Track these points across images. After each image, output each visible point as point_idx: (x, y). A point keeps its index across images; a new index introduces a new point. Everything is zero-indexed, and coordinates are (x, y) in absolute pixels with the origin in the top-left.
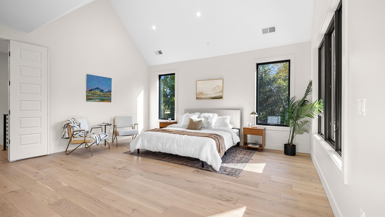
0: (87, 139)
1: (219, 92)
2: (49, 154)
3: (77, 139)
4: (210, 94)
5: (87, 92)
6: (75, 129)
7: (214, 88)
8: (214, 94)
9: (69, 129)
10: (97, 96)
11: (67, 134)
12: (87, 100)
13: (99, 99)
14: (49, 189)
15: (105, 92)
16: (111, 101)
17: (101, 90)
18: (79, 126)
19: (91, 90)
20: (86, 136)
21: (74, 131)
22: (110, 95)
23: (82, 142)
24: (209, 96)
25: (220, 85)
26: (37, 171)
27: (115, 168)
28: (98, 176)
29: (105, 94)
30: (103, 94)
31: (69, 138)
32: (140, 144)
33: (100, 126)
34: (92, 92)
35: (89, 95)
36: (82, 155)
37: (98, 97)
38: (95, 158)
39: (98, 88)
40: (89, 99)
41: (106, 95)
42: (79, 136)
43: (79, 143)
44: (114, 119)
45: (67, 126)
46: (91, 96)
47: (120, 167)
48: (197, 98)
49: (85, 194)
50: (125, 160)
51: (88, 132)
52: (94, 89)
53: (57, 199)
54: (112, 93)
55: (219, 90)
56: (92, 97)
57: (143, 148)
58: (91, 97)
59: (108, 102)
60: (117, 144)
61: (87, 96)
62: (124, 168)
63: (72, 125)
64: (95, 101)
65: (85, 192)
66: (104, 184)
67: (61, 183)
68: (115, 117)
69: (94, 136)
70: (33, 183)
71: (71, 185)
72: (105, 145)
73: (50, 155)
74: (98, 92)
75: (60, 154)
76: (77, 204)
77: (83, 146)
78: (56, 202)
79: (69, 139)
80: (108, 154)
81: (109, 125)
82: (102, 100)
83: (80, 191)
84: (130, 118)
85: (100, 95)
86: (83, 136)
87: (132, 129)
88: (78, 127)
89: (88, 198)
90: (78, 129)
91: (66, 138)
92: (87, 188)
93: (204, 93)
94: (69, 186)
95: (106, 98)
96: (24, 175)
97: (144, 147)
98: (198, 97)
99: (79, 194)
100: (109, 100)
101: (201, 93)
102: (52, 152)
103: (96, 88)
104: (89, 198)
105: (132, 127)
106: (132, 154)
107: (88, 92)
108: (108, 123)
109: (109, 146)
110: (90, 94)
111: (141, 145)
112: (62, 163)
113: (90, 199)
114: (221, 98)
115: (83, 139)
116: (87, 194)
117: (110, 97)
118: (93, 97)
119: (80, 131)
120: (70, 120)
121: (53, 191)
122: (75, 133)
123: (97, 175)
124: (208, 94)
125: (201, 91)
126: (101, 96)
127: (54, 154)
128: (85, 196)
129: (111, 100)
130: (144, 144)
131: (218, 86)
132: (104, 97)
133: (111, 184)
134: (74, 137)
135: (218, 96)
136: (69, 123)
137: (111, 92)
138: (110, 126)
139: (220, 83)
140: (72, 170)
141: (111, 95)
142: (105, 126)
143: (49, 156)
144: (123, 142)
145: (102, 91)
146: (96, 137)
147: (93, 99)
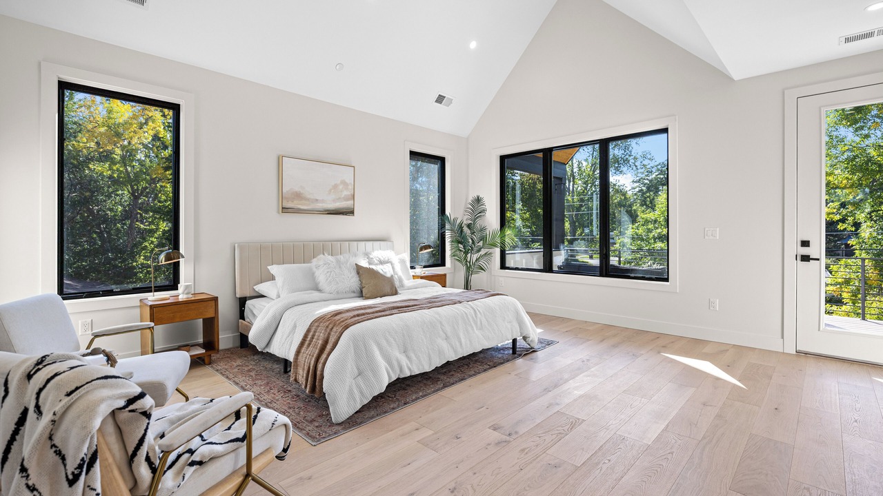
1: (346, 199)
4: (323, 201)
7: (335, 187)
8: (334, 201)
24: (320, 206)
25: (348, 181)
48: (285, 210)
55: (347, 193)
93: (309, 197)
98: (286, 205)
101: (298, 196)
114: (350, 212)
124: (317, 200)
125: (297, 189)
131: (344, 182)
135: (343, 208)
139: (346, 174)
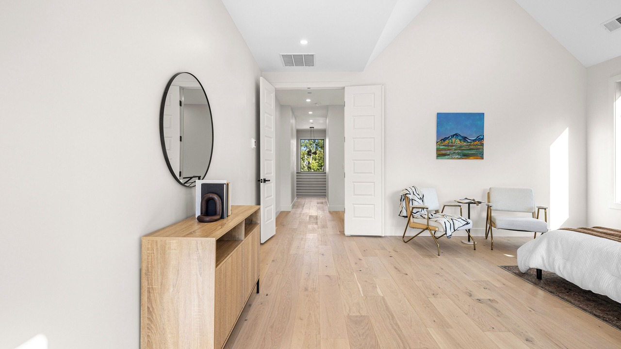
0: (432, 223)
2: (383, 236)
3: (418, 220)
5: (437, 142)
6: (416, 204)
9: (407, 203)
10: (455, 150)
11: (404, 211)
12: (437, 156)
13: (458, 154)
14: (359, 291)
15: (470, 141)
16: (482, 158)
17: (462, 137)
18: (422, 199)
19: (444, 140)
20: (430, 218)
21: (413, 206)
22: (481, 145)
23: (425, 227)
26: (361, 257)
27: (471, 295)
28: (432, 299)
29: (470, 145)
30: (467, 145)
31: (407, 217)
32: (543, 258)
33: (458, 204)
34: (447, 141)
35: (441, 147)
36: (426, 249)
37: (456, 152)
38: (443, 262)
39: (456, 135)
40: (440, 154)
41: (472, 147)
42: (420, 217)
43: (420, 227)
44: (489, 193)
45: (405, 198)
46: (445, 150)
47: (481, 297)
49: (396, 324)
50: (498, 285)
51: (438, 211)
52: (449, 137)
53: (360, 313)
54: (485, 142)
56: (446, 152)
57: (552, 271)
58: (444, 152)
59: (477, 158)
60: (492, 243)
61: (438, 150)
62: (489, 302)
63: (411, 197)
64: (452, 158)
65: (398, 322)
66: (436, 320)
67: (376, 287)
68: (490, 188)
69: (442, 220)
70: (350, 272)
71: (386, 298)
72: (469, 241)
73: (385, 237)
74: (458, 141)
75: (397, 239)
76: (377, 337)
77: (427, 234)
78: (357, 316)
79: (407, 219)
80: (469, 261)
81: (475, 203)
82: (466, 156)
83: (392, 316)
84: (526, 193)
85: (461, 147)
86: (426, 217)
87: (533, 217)
88: (420, 201)
89: (397, 336)
90: (421, 205)
91: (403, 216)
92: (405, 315)
94: (383, 298)
95: (473, 152)
96: (348, 258)
97: (554, 269)
99: (389, 319)
100: (479, 155)
102: (388, 234)
103: (454, 135)
104: (399, 336)
105: (533, 213)
106: (522, 275)
107: (439, 143)
108: (474, 200)
109: (474, 244)
110: (443, 146)
111: (545, 262)
112: (393, 253)
113: (399, 340)
115: (425, 222)
116: (399, 327)
117: (481, 150)
118: (448, 151)
119: (423, 208)
120: (409, 190)
121: (363, 295)
122: (415, 211)
123: (432, 296)
126: (463, 148)
127: (390, 236)
128: (395, 330)
129: (483, 155)
130: (554, 260)
132: (468, 150)
133: (448, 328)
134: (413, 217)
136: (407, 194)
137: (483, 139)
138: (478, 205)
140: (399, 271)
141: (483, 146)
142: (469, 204)
143: (384, 239)
144: (509, 241)
145: (465, 139)
146: (447, 223)
147: (449, 155)
